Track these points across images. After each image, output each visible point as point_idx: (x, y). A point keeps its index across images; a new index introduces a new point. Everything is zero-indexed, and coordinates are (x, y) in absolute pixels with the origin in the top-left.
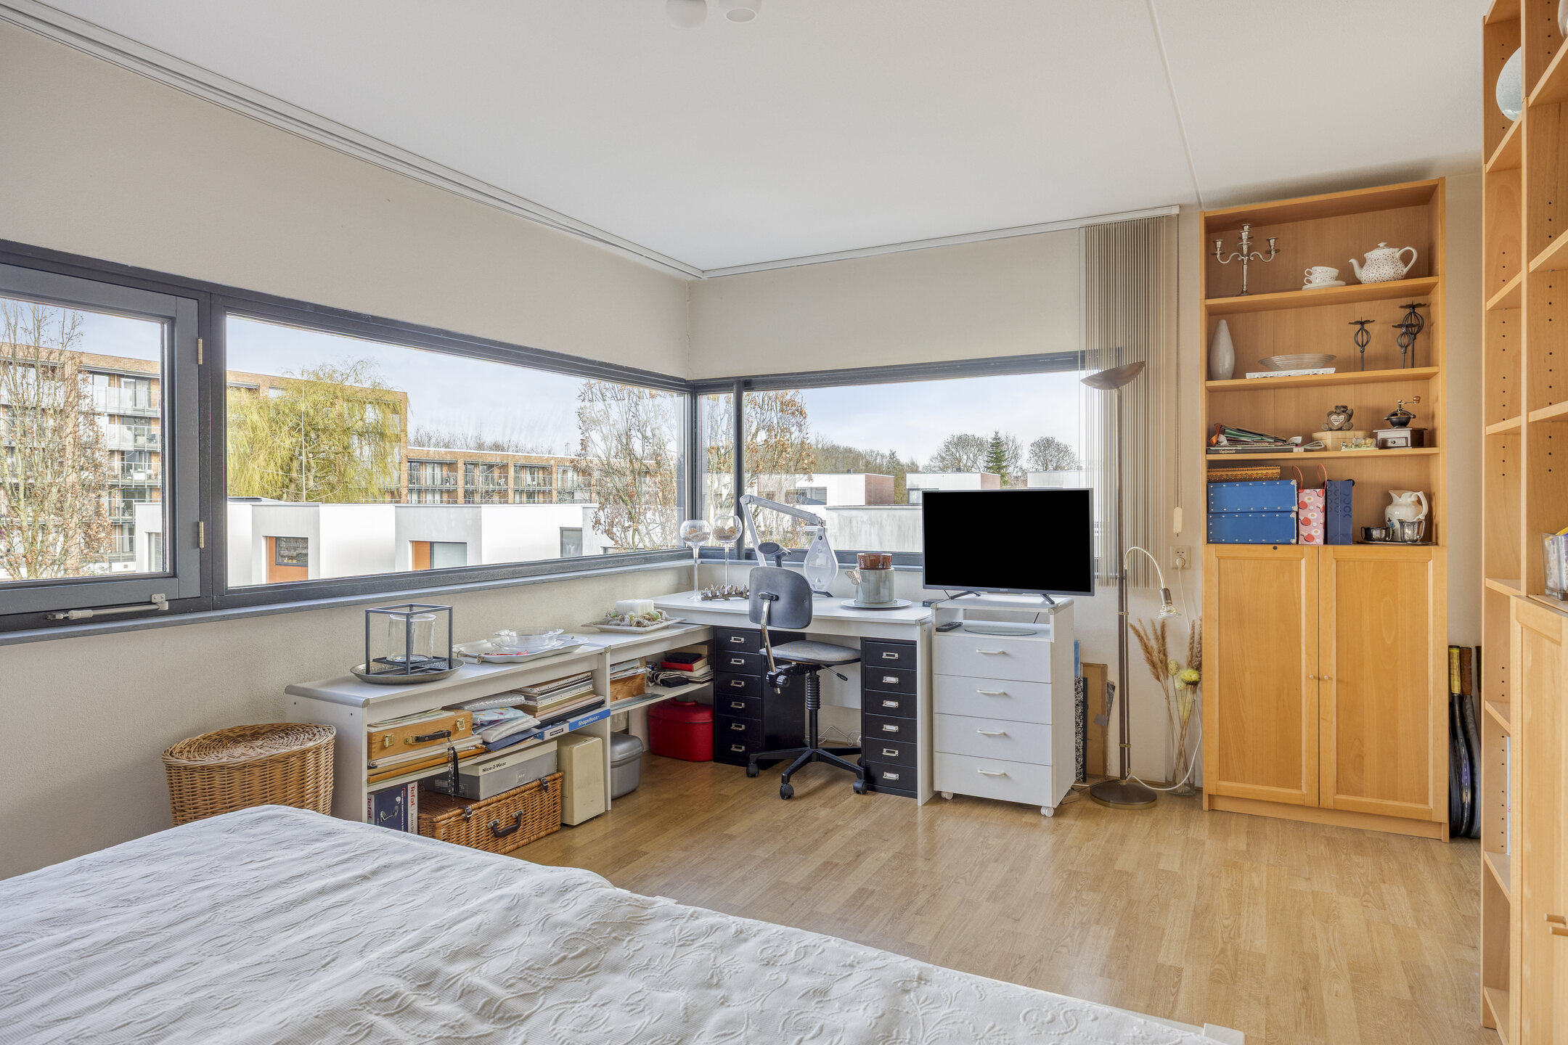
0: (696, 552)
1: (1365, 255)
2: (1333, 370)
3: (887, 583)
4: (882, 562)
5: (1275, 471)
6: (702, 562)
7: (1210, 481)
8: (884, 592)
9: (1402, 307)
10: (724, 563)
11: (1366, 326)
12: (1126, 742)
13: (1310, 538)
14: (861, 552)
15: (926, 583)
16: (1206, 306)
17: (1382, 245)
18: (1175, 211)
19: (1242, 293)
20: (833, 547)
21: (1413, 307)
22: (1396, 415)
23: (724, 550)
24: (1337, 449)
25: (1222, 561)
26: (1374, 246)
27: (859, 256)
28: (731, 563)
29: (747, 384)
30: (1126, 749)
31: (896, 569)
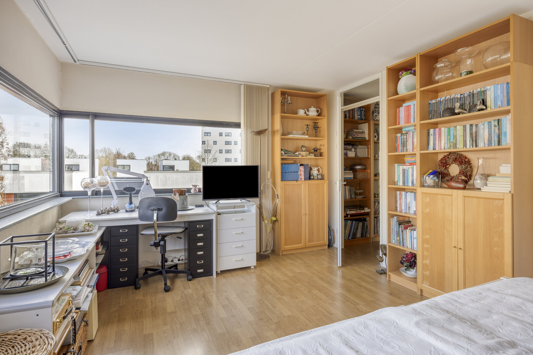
0: (89, 193)
1: (309, 109)
2: (308, 136)
3: (186, 200)
4: (184, 192)
5: (293, 161)
6: (73, 198)
7: (282, 164)
8: (185, 203)
9: (314, 123)
10: (101, 197)
11: (308, 126)
12: (261, 241)
13: (301, 179)
14: (174, 189)
15: (204, 199)
16: (281, 115)
17: (312, 107)
18: (268, 86)
19: (285, 113)
20: (153, 188)
21: (315, 123)
22: (315, 149)
23: (100, 191)
24: (306, 156)
25: (285, 186)
26: (311, 107)
27: (164, 74)
28: (104, 197)
29: (96, 116)
30: (261, 243)
31: (188, 195)
